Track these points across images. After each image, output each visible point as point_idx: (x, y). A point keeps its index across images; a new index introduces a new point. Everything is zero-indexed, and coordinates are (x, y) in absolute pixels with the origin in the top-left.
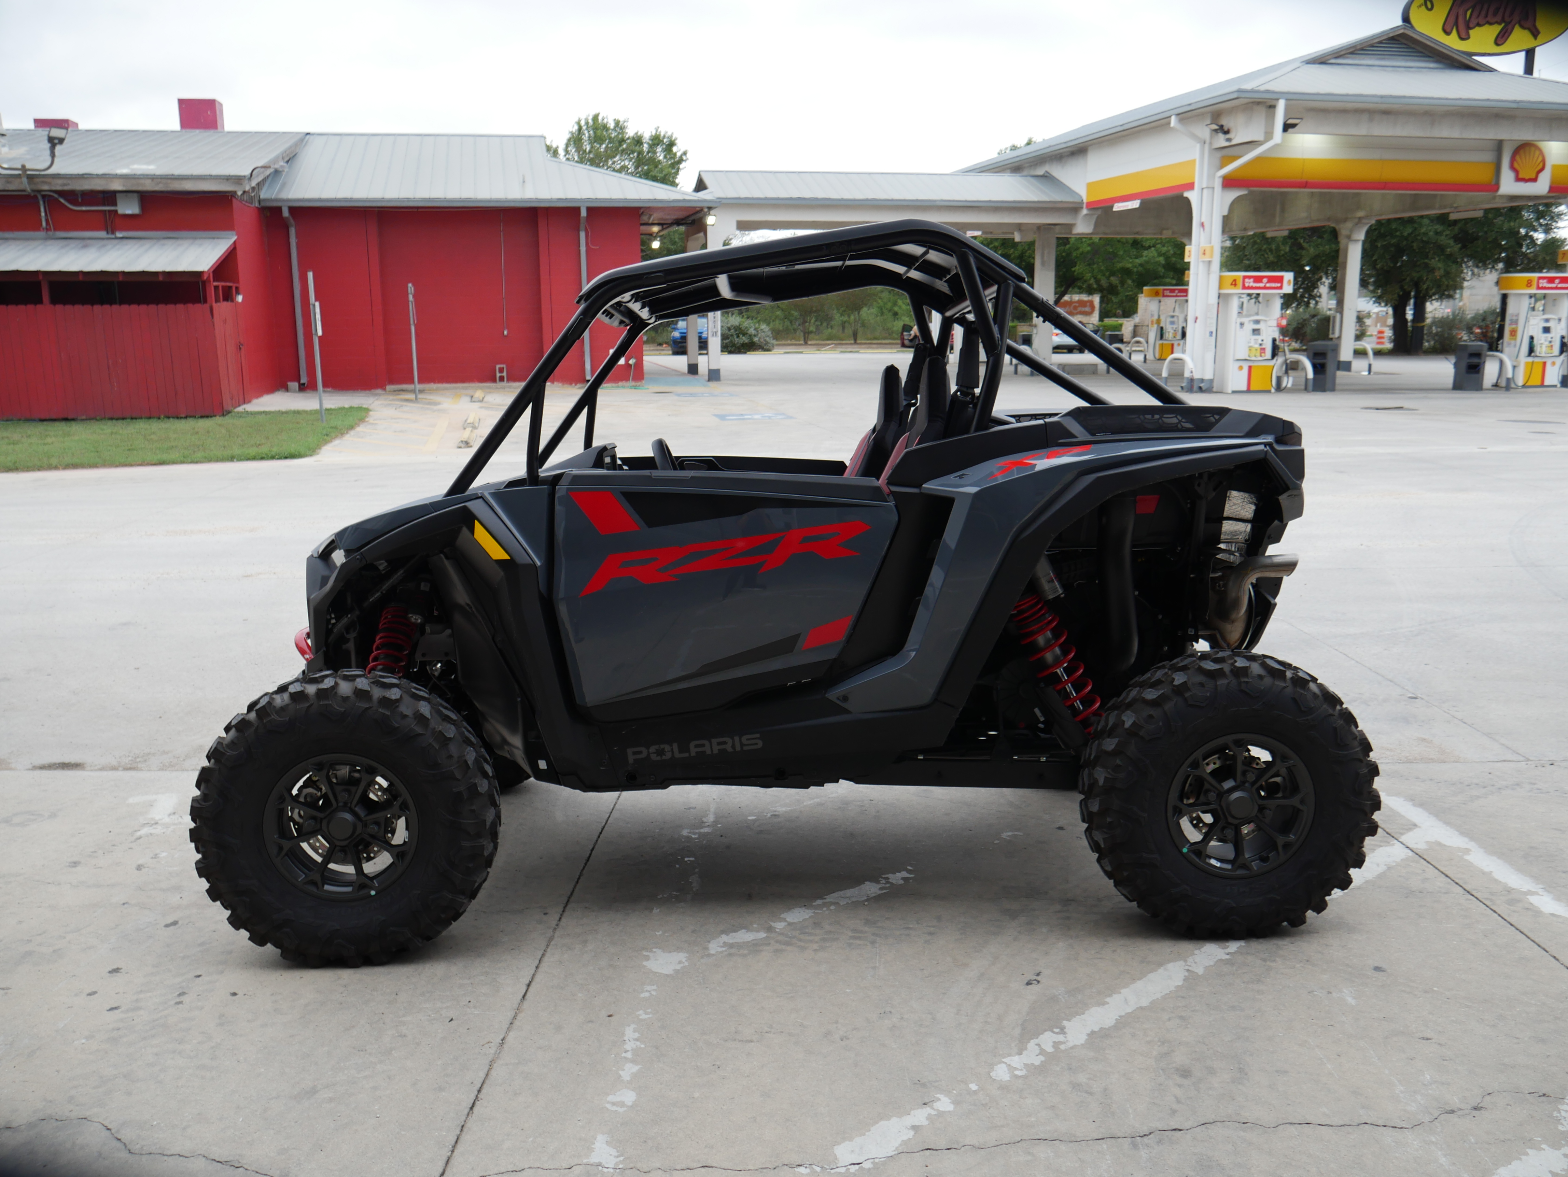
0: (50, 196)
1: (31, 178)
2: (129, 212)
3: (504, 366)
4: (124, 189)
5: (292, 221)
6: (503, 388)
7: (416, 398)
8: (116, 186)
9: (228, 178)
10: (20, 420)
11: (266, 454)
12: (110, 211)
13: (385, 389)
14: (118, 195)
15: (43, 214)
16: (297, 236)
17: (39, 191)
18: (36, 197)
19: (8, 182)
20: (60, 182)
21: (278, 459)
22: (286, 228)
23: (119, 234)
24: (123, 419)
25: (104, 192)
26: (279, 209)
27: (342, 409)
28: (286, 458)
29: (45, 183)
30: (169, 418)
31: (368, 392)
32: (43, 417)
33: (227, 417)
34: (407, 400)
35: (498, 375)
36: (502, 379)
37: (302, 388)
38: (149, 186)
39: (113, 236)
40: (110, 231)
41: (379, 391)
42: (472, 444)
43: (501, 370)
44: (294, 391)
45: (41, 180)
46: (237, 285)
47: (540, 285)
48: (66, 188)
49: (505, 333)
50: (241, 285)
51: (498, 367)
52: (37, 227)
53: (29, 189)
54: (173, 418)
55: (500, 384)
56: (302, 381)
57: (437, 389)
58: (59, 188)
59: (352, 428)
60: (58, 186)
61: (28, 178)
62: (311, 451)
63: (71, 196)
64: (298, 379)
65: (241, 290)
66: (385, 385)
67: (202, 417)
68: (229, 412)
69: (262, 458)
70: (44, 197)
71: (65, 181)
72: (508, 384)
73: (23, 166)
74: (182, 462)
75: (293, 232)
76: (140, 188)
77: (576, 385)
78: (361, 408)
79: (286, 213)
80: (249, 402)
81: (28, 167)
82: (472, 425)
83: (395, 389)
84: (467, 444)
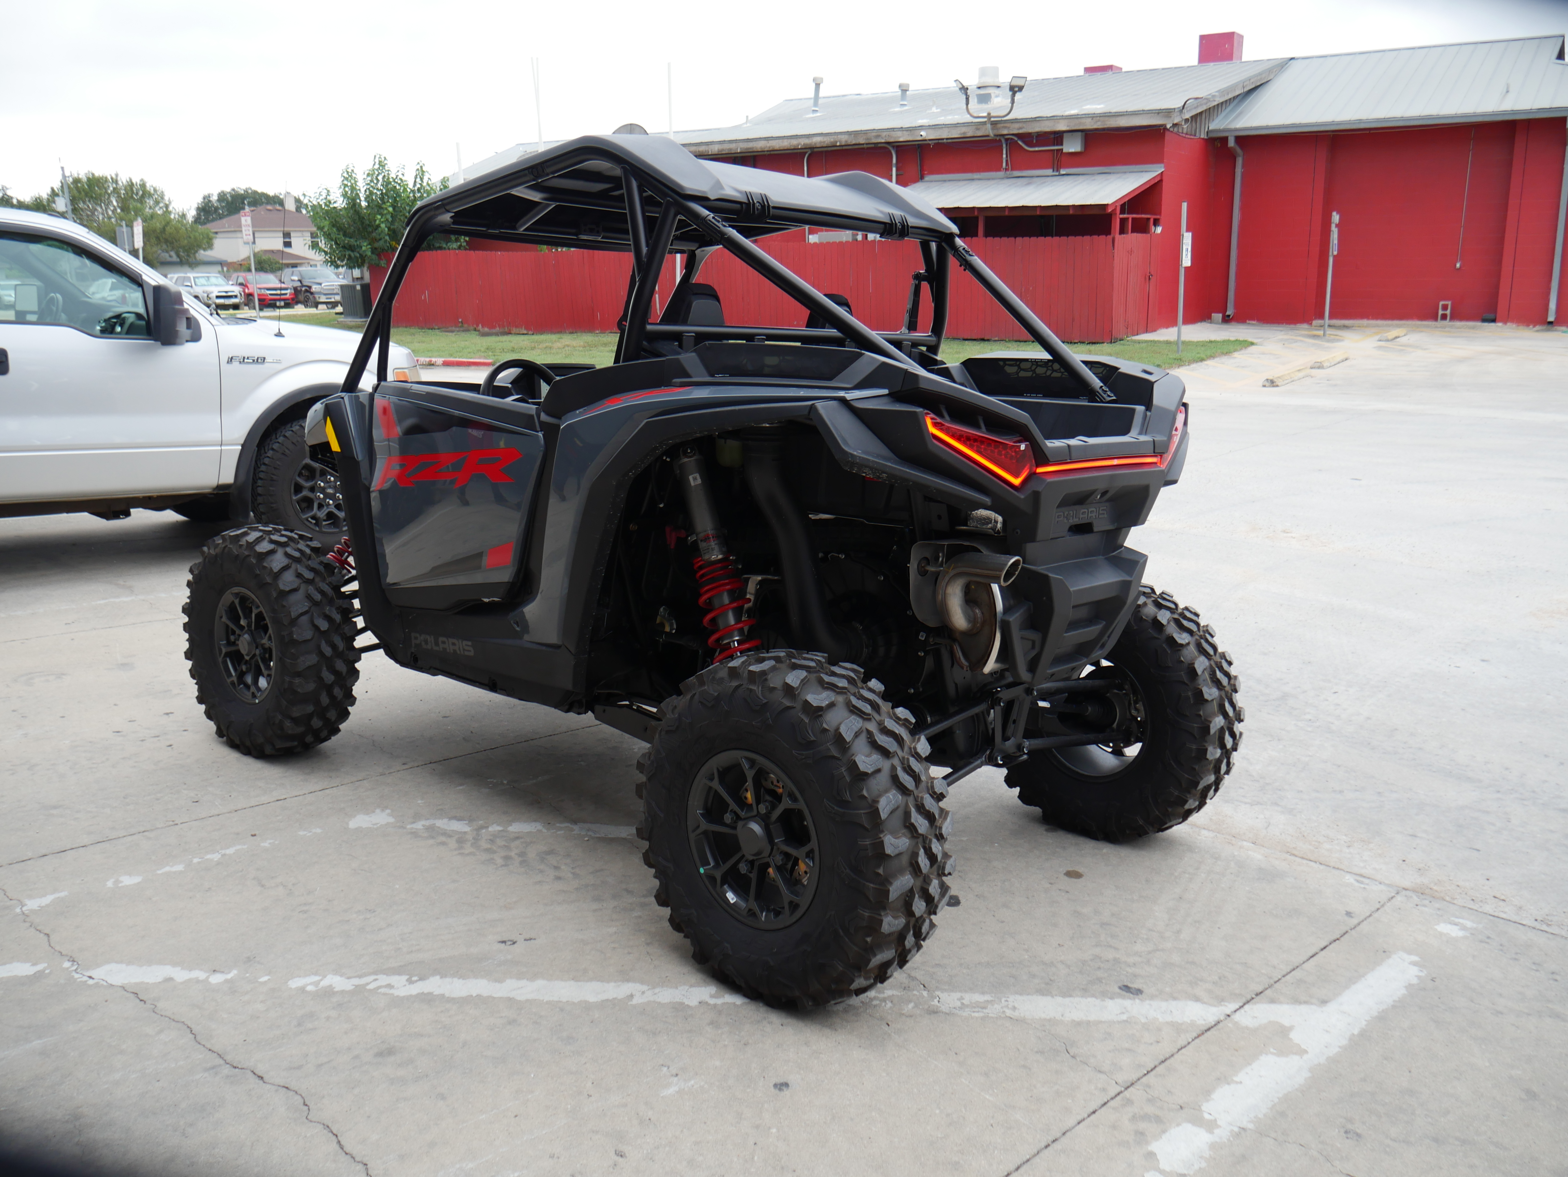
0: (1012, 139)
1: (994, 124)
2: (1072, 150)
3: (1449, 303)
4: (1068, 129)
5: (1239, 150)
6: (1444, 327)
7: (1324, 335)
8: (1062, 127)
9: (1159, 112)
12: (1057, 150)
13: (1311, 324)
14: (1065, 135)
15: (1004, 156)
16: (1243, 167)
17: (1003, 135)
18: (1000, 141)
19: (978, 129)
20: (1017, 125)
22: (1233, 157)
23: (1063, 172)
25: (1055, 133)
26: (1225, 140)
27: (1227, 342)
29: (1005, 127)
31: (1292, 326)
33: (1112, 344)
34: (1315, 337)
35: (1441, 312)
36: (1444, 317)
37: (1226, 320)
38: (1089, 125)
39: (1057, 174)
40: (1055, 169)
41: (1304, 326)
42: (1282, 384)
43: (1445, 308)
44: (1217, 323)
45: (1002, 125)
46: (1158, 217)
47: (1507, 211)
48: (1021, 131)
49: (1458, 265)
50: (1163, 218)
51: (1441, 303)
52: (998, 168)
53: (992, 135)
55: (1440, 323)
56: (1228, 313)
57: (1367, 326)
58: (1015, 132)
60: (1015, 129)
61: (991, 124)
63: (1027, 138)
64: (1223, 310)
65: (1162, 221)
66: (1312, 320)
70: (1007, 140)
71: (1020, 125)
72: (1450, 323)
73: (989, 114)
75: (1239, 162)
76: (1085, 127)
77: (1534, 326)
78: (1250, 341)
79: (1231, 143)
80: (1154, 330)
81: (992, 114)
82: (1318, 364)
83: (1318, 325)
84: (1272, 383)
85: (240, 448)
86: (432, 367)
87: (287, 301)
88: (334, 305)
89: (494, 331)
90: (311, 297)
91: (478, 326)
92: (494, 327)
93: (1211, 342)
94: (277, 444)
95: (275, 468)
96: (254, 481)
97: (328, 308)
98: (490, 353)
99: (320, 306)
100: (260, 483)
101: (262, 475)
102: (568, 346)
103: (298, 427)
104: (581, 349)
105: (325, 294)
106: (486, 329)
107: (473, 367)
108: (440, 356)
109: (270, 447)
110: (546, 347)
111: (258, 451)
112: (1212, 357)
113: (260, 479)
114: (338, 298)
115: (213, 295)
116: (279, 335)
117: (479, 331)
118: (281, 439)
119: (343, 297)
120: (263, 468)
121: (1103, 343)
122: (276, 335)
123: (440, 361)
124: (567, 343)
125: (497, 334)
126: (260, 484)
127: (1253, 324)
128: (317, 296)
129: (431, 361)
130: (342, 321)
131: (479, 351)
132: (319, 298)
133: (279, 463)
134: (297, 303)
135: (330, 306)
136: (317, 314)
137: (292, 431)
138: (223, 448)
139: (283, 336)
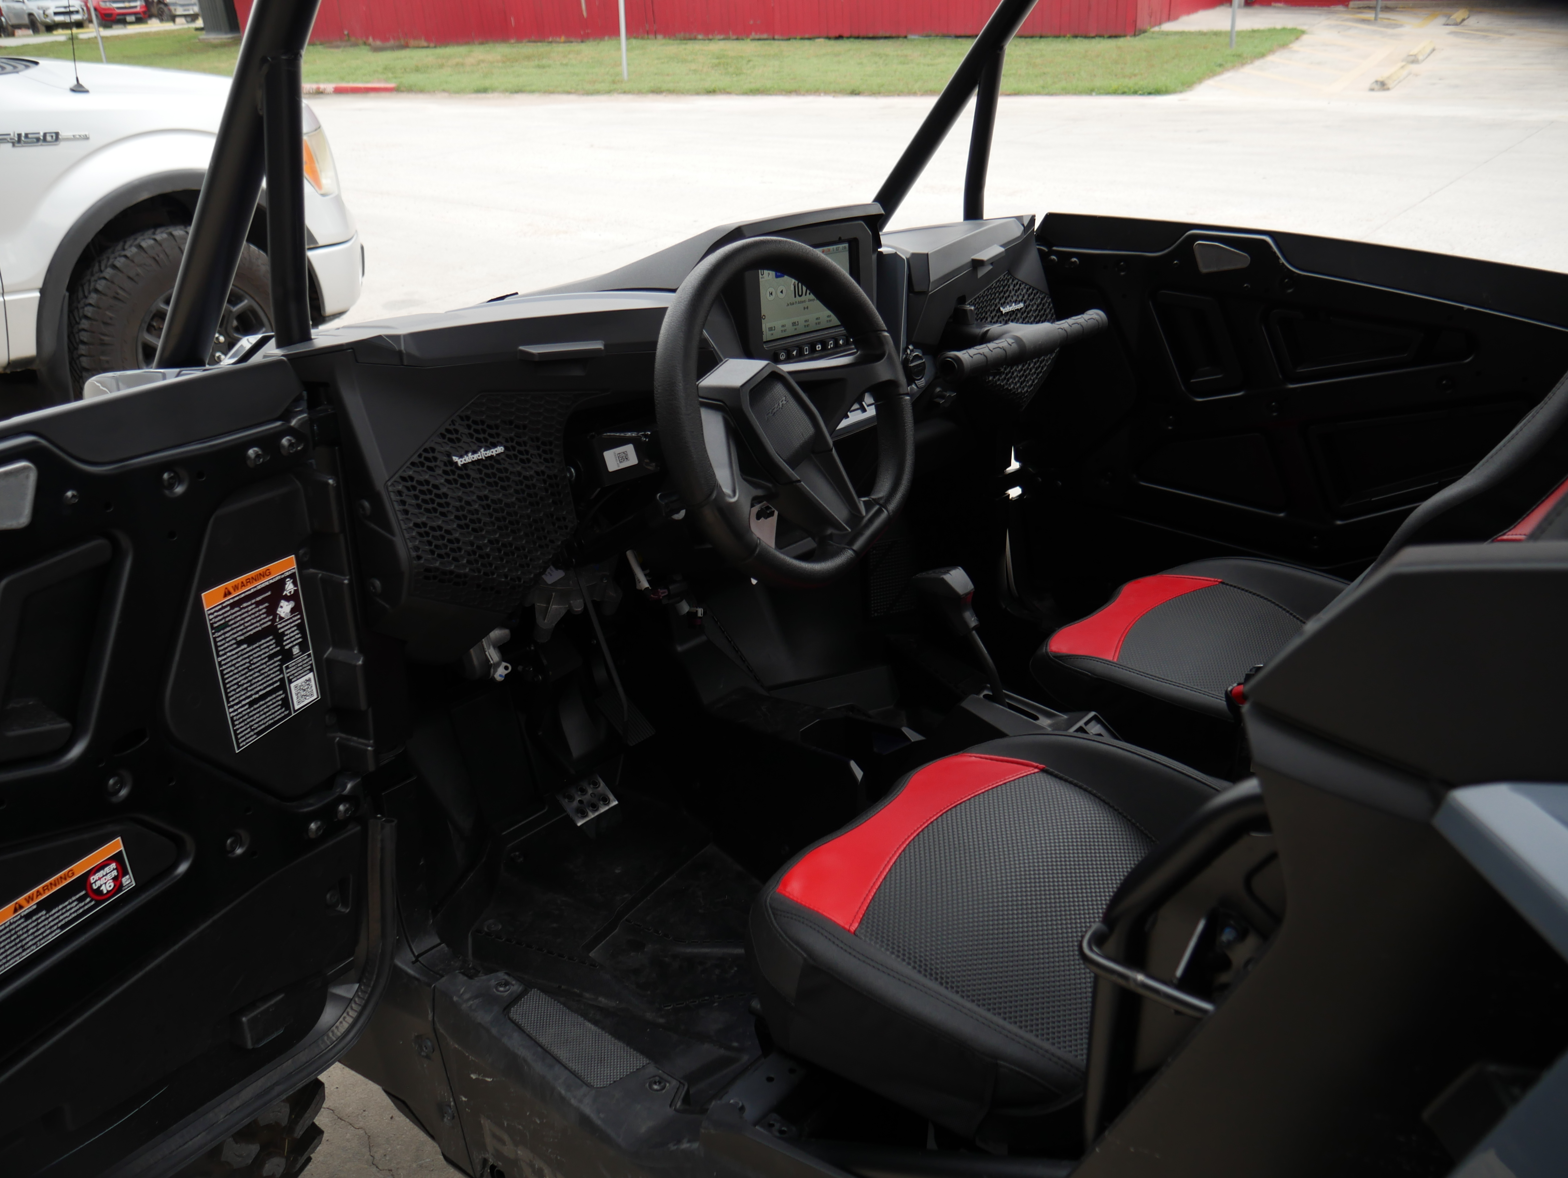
7: (1376, 19)
10: (937, 36)
11: (1130, 89)
13: (1347, 6)
21: (1141, 95)
24: (1032, 37)
27: (1272, 31)
28: (1150, 94)
30: (1076, 37)
31: (1326, 8)
32: (958, 34)
33: (1137, 38)
34: (1364, 21)
41: (1340, 8)
42: (1390, 86)
44: (1240, 7)
54: (1081, 37)
59: (1262, 55)
62: (1187, 85)
67: (1110, 37)
68: (1145, 32)
69: (1124, 93)
74: (1038, 93)
78: (1295, 29)
80: (1176, 18)
82: (1412, 58)
83: (1356, 6)
84: (1382, 85)
85: (38, 294)
86: (321, 96)
87: (139, 16)
88: (193, 18)
89: (388, 44)
90: (166, 9)
91: (367, 38)
92: (387, 40)
93: (1254, 31)
94: (103, 282)
95: (105, 323)
96: (73, 347)
97: (187, 22)
98: (390, 75)
99: (178, 20)
100: (83, 349)
101: (84, 336)
102: (483, 61)
103: (134, 250)
104: (500, 64)
105: (183, 5)
106: (378, 43)
107: (372, 95)
108: (329, 81)
109: (92, 287)
110: (457, 64)
111: (70, 297)
112: (1271, 51)
113: (83, 342)
114: (196, 9)
115: (50, 12)
116: (78, 89)
117: (370, 45)
118: (108, 272)
119: (201, 8)
120: (85, 324)
121: (1125, 36)
122: (73, 90)
123: (329, 87)
124: (481, 57)
125: (392, 49)
126: (83, 352)
127: (1280, 8)
128: (172, 8)
129: (318, 88)
130: (204, 39)
131: (375, 72)
132: (175, 10)
133: (110, 314)
134: (151, 16)
135: (189, 19)
136: (173, 31)
137: (126, 256)
138: (7, 298)
139: (87, 91)
